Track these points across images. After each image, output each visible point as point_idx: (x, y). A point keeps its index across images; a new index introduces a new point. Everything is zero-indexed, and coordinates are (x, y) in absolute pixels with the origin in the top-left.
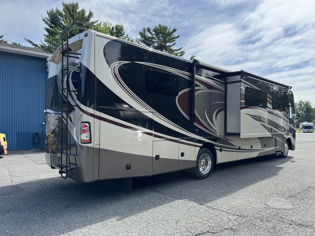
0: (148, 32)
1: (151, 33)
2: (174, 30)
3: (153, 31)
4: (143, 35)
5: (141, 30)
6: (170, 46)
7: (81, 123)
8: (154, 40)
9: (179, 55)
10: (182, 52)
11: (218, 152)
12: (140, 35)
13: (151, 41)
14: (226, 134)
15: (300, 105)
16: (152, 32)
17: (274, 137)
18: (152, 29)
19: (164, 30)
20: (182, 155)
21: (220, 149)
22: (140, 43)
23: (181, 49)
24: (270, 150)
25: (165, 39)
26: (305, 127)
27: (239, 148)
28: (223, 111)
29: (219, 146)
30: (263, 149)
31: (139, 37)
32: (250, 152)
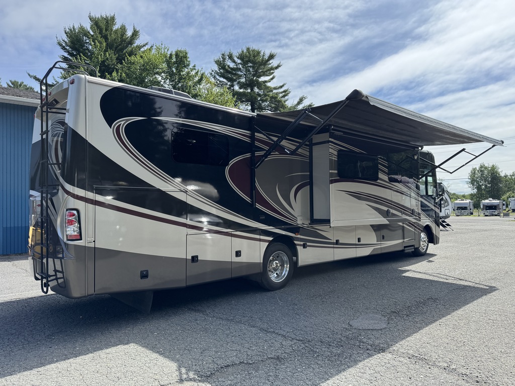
0: (230, 61)
1: (234, 62)
2: (272, 57)
3: (238, 58)
4: (221, 64)
5: (218, 57)
6: (266, 82)
7: (67, 210)
8: (240, 73)
9: (281, 95)
10: (284, 91)
11: (300, 249)
12: (217, 64)
13: (235, 74)
14: (313, 221)
15: (481, 171)
16: (236, 59)
17: (401, 224)
18: (236, 54)
19: (254, 56)
20: (238, 254)
21: (304, 244)
22: (218, 77)
23: (283, 86)
24: (393, 244)
25: (256, 71)
26: (487, 206)
27: (337, 242)
28: (308, 187)
29: (301, 240)
30: (380, 243)
31: (216, 68)
32: (356, 248)
